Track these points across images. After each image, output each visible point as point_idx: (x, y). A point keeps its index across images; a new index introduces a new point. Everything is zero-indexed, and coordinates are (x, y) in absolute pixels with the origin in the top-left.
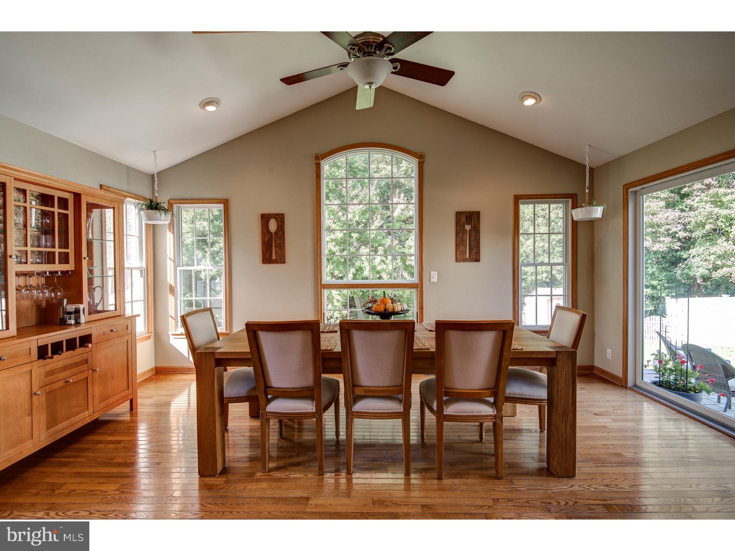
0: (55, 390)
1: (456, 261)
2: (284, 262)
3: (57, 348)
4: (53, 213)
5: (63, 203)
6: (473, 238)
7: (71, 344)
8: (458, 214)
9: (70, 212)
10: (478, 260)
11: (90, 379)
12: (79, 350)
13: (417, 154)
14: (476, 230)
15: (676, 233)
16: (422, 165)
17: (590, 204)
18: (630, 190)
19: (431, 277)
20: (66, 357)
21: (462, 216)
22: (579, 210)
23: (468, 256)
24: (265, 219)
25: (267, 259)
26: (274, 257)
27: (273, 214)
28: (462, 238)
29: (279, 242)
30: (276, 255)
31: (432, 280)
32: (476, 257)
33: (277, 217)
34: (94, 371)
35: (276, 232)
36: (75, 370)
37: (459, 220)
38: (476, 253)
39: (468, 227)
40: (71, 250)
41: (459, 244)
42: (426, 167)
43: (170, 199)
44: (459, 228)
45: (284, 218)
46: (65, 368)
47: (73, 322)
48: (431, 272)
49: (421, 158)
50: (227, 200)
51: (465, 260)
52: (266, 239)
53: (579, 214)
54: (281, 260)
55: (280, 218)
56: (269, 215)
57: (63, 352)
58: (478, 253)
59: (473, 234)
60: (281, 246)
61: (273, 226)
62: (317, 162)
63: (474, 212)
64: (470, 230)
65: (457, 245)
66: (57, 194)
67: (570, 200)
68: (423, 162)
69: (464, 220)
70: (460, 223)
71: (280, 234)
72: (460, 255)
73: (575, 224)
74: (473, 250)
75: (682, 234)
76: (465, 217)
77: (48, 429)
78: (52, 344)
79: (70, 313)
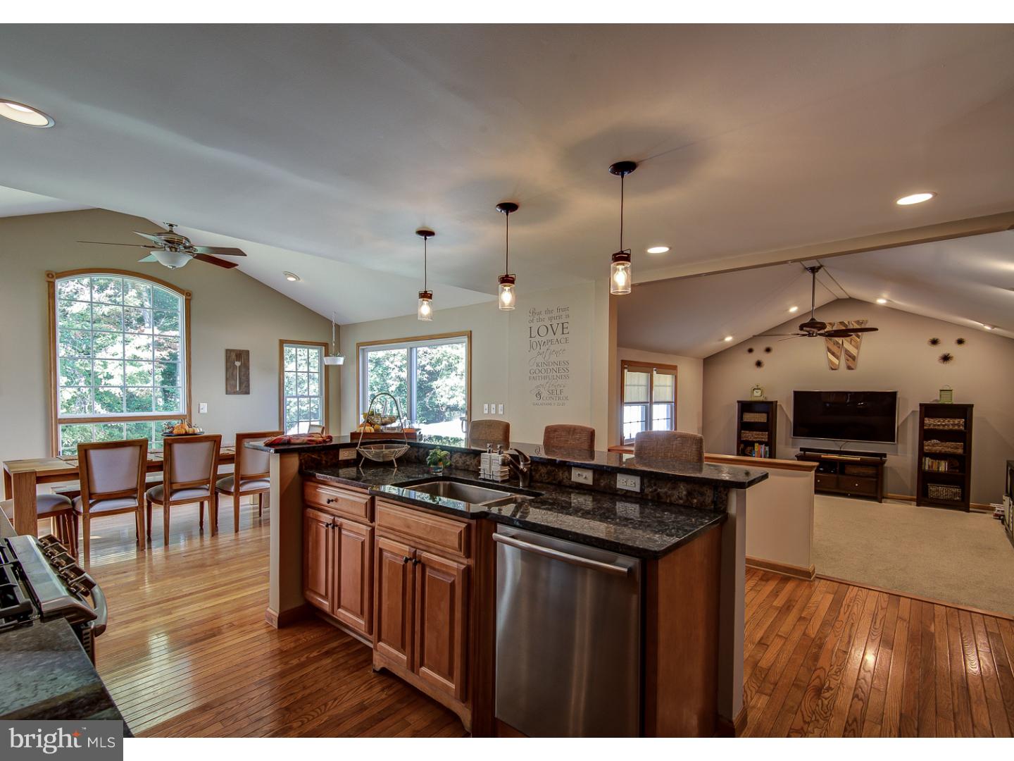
1: (227, 394)
6: (242, 373)
8: (228, 352)
10: (247, 393)
13: (184, 291)
14: (246, 367)
15: (424, 366)
16: (189, 302)
17: (335, 355)
18: (360, 348)
19: (201, 408)
21: (232, 353)
22: (328, 358)
23: (238, 389)
28: (232, 373)
31: (201, 411)
32: (245, 390)
37: (230, 357)
38: (246, 386)
39: (238, 364)
41: (229, 378)
42: (193, 303)
44: (228, 364)
48: (201, 403)
49: (188, 296)
51: (235, 393)
53: (328, 361)
58: (248, 386)
59: (243, 370)
62: (50, 280)
63: (243, 351)
64: (239, 367)
65: (227, 379)
67: (324, 348)
68: (190, 300)
69: (233, 356)
70: (230, 360)
72: (230, 388)
73: (327, 367)
74: (243, 384)
75: (428, 368)
76: (234, 354)
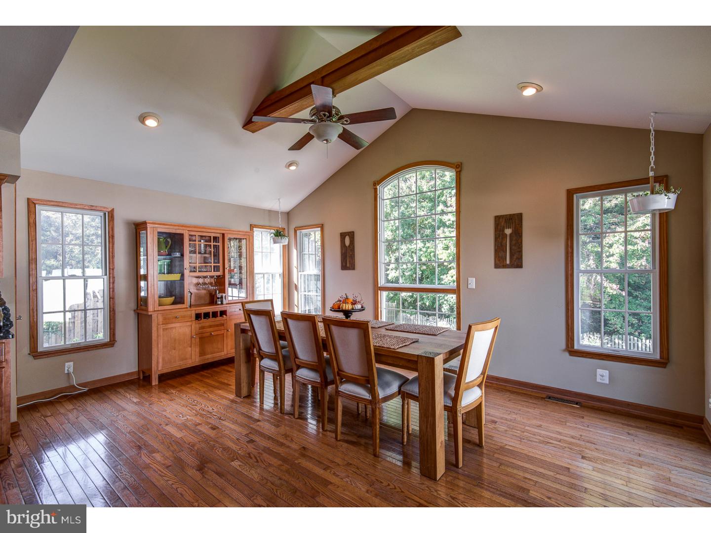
0: (205, 337)
1: (495, 267)
2: (354, 269)
3: (207, 315)
4: (211, 245)
5: (215, 239)
6: (514, 242)
7: (215, 314)
8: (497, 219)
9: (220, 244)
10: (520, 266)
11: (225, 335)
12: (219, 318)
13: (454, 165)
14: (518, 235)
16: (460, 174)
19: (469, 283)
20: (211, 321)
21: (501, 220)
23: (508, 262)
24: (343, 236)
25: (344, 267)
26: (348, 265)
27: (347, 232)
28: (501, 243)
29: (351, 253)
30: (349, 264)
31: (470, 286)
32: (517, 263)
33: (350, 234)
34: (228, 331)
35: (349, 246)
36: (216, 328)
37: (499, 224)
38: (517, 258)
39: (508, 231)
40: (221, 264)
41: (499, 249)
43: (296, 228)
44: (498, 232)
45: (354, 235)
46: (210, 326)
47: (220, 303)
48: (469, 278)
49: (458, 168)
50: (322, 225)
51: (505, 266)
52: (343, 251)
54: (352, 267)
55: (351, 235)
56: (345, 233)
57: (209, 318)
58: (520, 258)
59: (515, 238)
60: (353, 257)
61: (347, 241)
62: (375, 187)
63: (515, 214)
64: (511, 235)
65: (496, 251)
66: (212, 235)
68: (461, 171)
69: (503, 224)
70: (499, 227)
71: (352, 247)
72: (499, 260)
74: (514, 255)
76: (504, 220)
77: (200, 356)
78: (204, 313)
79: (218, 298)
